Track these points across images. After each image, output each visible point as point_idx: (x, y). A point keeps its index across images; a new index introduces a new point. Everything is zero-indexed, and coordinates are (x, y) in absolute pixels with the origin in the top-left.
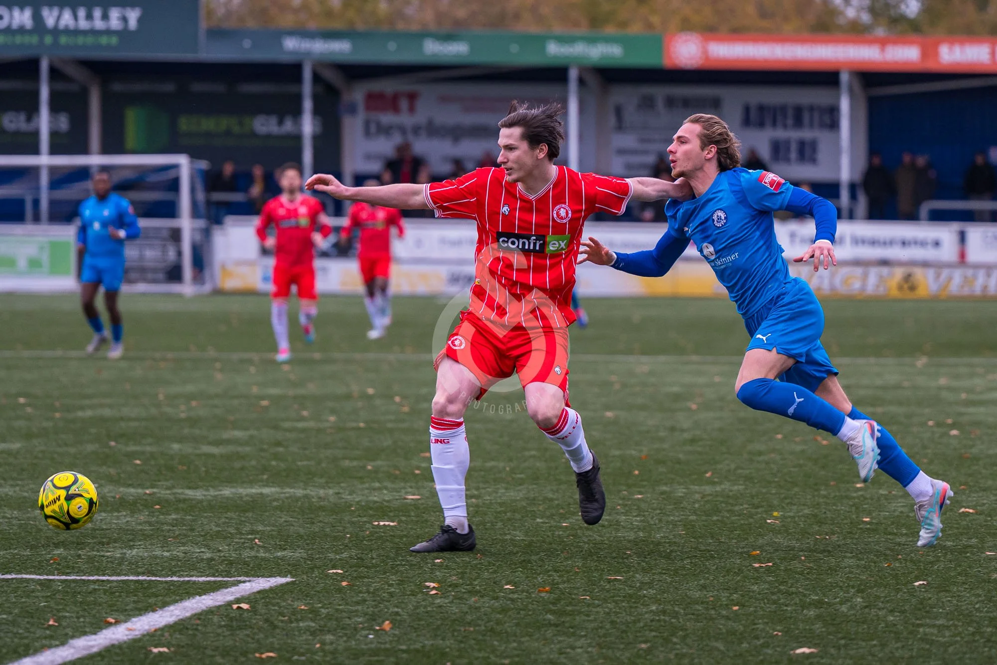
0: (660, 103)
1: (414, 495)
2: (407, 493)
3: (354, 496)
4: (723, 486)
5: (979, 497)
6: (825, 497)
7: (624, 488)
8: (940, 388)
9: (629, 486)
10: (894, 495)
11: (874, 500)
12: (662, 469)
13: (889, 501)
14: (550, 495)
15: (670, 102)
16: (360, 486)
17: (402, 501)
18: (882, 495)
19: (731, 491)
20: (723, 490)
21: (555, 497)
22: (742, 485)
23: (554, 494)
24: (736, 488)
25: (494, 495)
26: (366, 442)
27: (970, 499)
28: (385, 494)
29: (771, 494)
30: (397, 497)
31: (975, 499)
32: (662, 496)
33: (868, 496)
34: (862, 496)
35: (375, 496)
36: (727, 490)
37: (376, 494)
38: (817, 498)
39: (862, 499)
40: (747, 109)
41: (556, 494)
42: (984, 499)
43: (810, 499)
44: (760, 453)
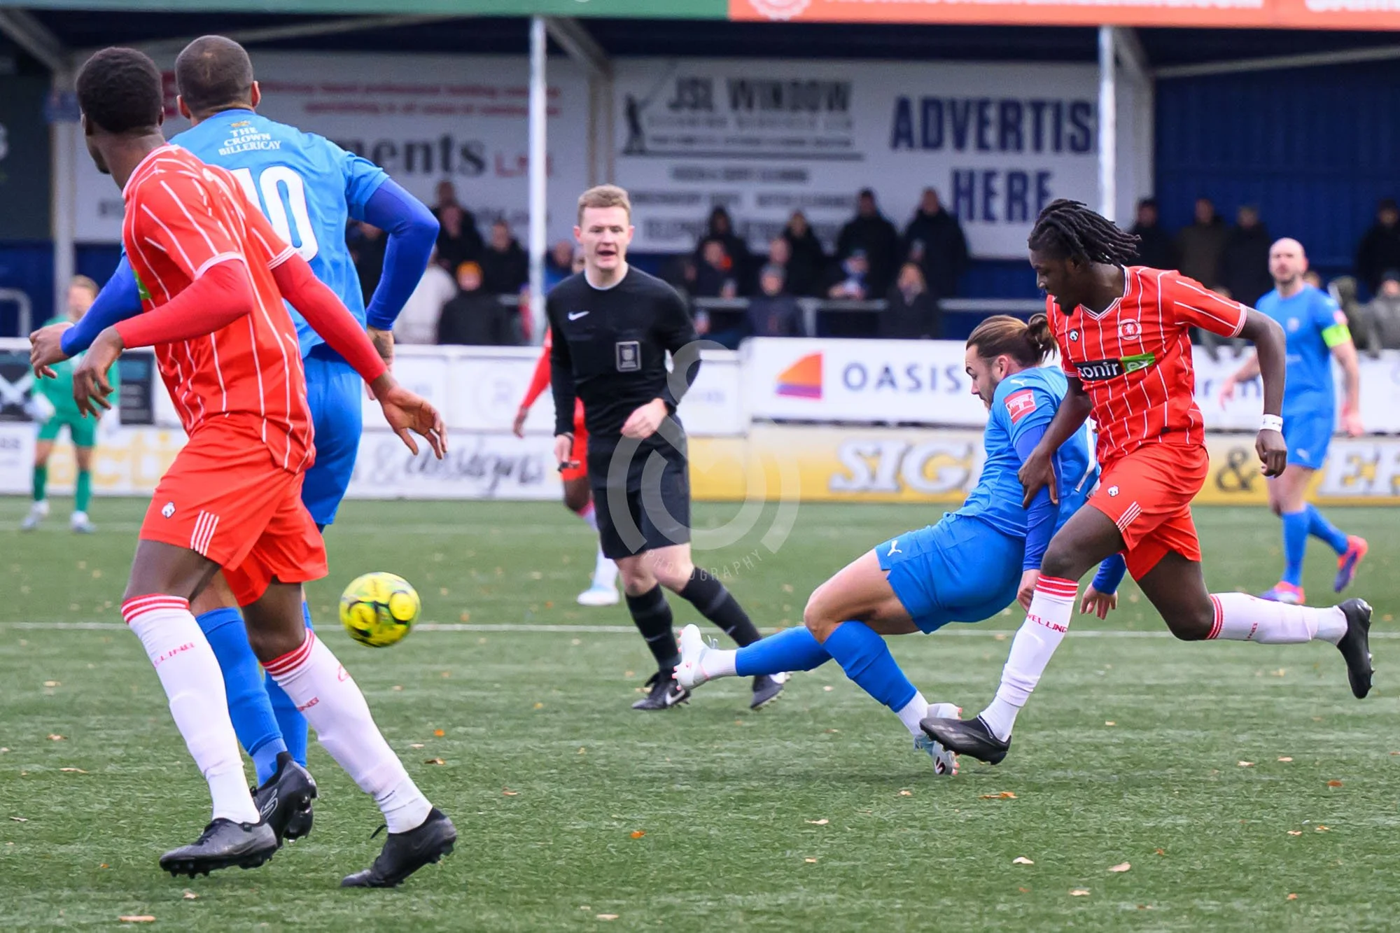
0: (721, 96)
1: (141, 913)
2: (126, 910)
3: (17, 915)
4: (793, 895)
5: (1326, 915)
6: (1004, 915)
7: (585, 899)
8: (1277, 691)
9: (595, 895)
10: (1149, 913)
11: (1107, 924)
12: (670, 858)
13: (1138, 926)
14: (428, 914)
15: (742, 93)
16: (30, 895)
17: (114, 926)
18: (1124, 912)
19: (809, 905)
20: (793, 903)
21: (437, 917)
22: (833, 892)
23: (435, 912)
24: (820, 897)
25: (311, 912)
26: (54, 804)
27: (1306, 920)
28: (79, 913)
29: (892, 910)
30: (106, 919)
31: (1317, 920)
32: (664, 916)
33: (1095, 916)
34: (1081, 913)
35: (60, 917)
36: (800, 903)
37: (61, 913)
38: (986, 919)
39: (1081, 920)
40: (903, 107)
41: (440, 910)
42: (1336, 921)
43: (972, 921)
44: (882, 826)
